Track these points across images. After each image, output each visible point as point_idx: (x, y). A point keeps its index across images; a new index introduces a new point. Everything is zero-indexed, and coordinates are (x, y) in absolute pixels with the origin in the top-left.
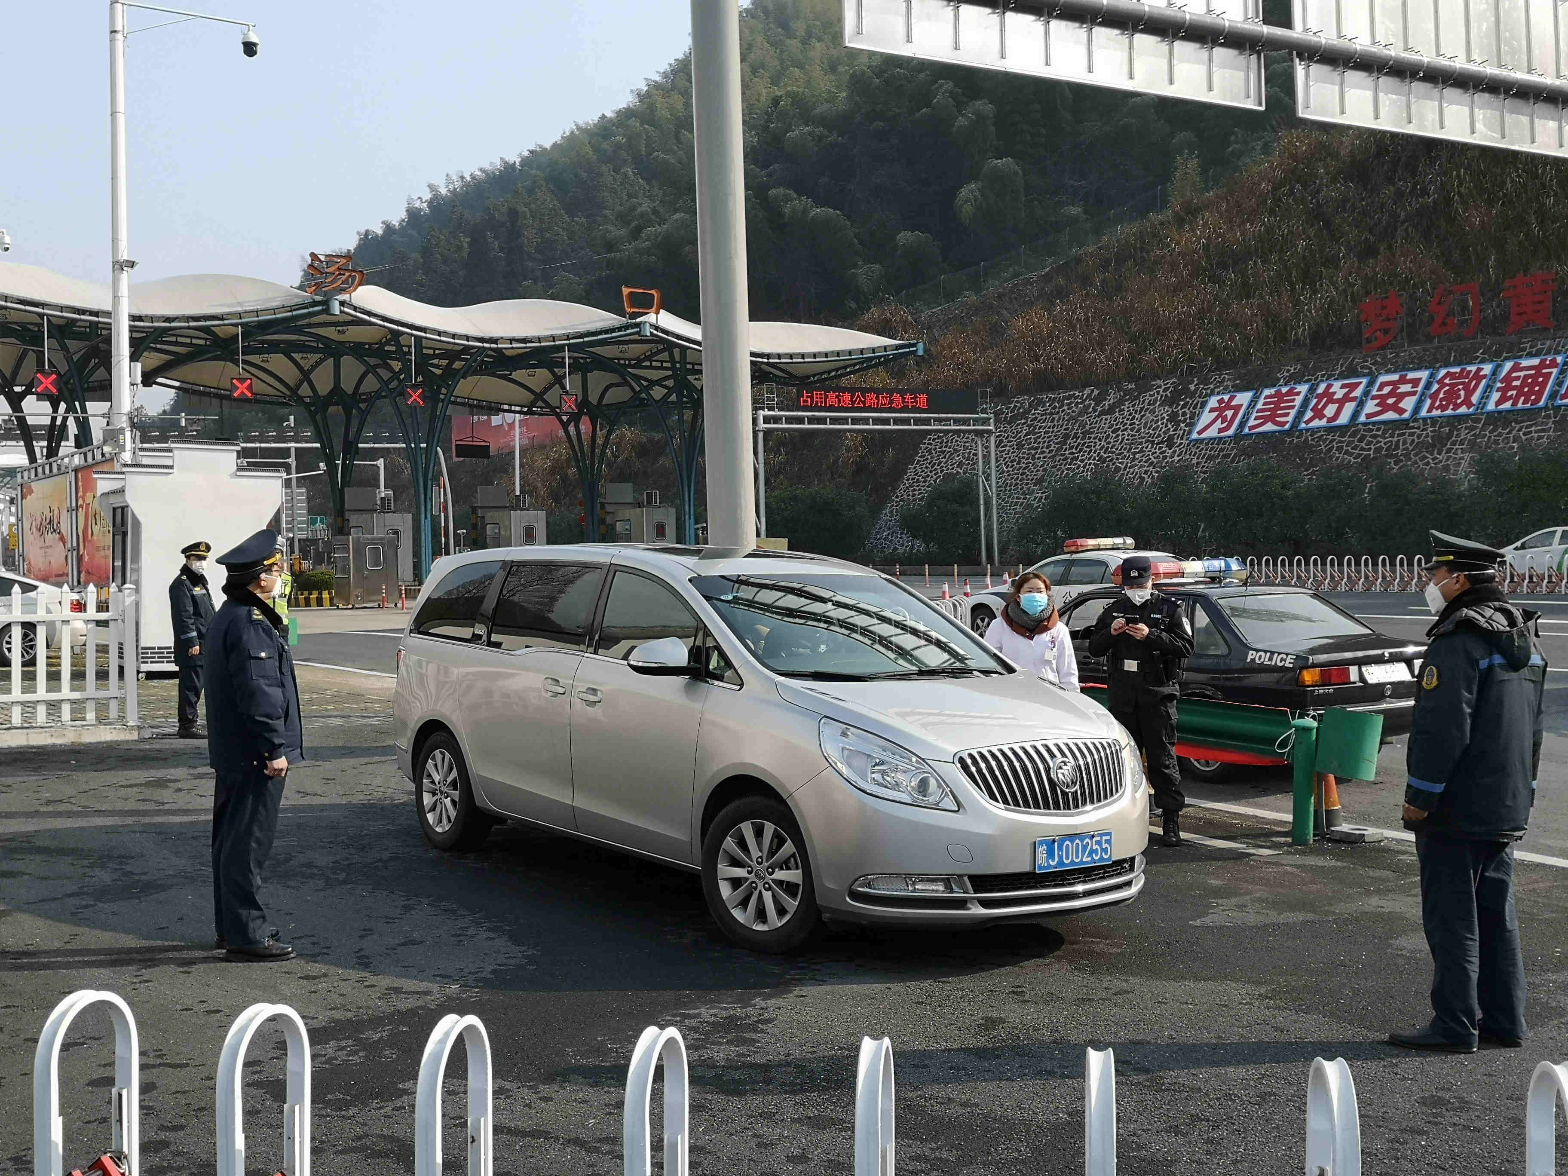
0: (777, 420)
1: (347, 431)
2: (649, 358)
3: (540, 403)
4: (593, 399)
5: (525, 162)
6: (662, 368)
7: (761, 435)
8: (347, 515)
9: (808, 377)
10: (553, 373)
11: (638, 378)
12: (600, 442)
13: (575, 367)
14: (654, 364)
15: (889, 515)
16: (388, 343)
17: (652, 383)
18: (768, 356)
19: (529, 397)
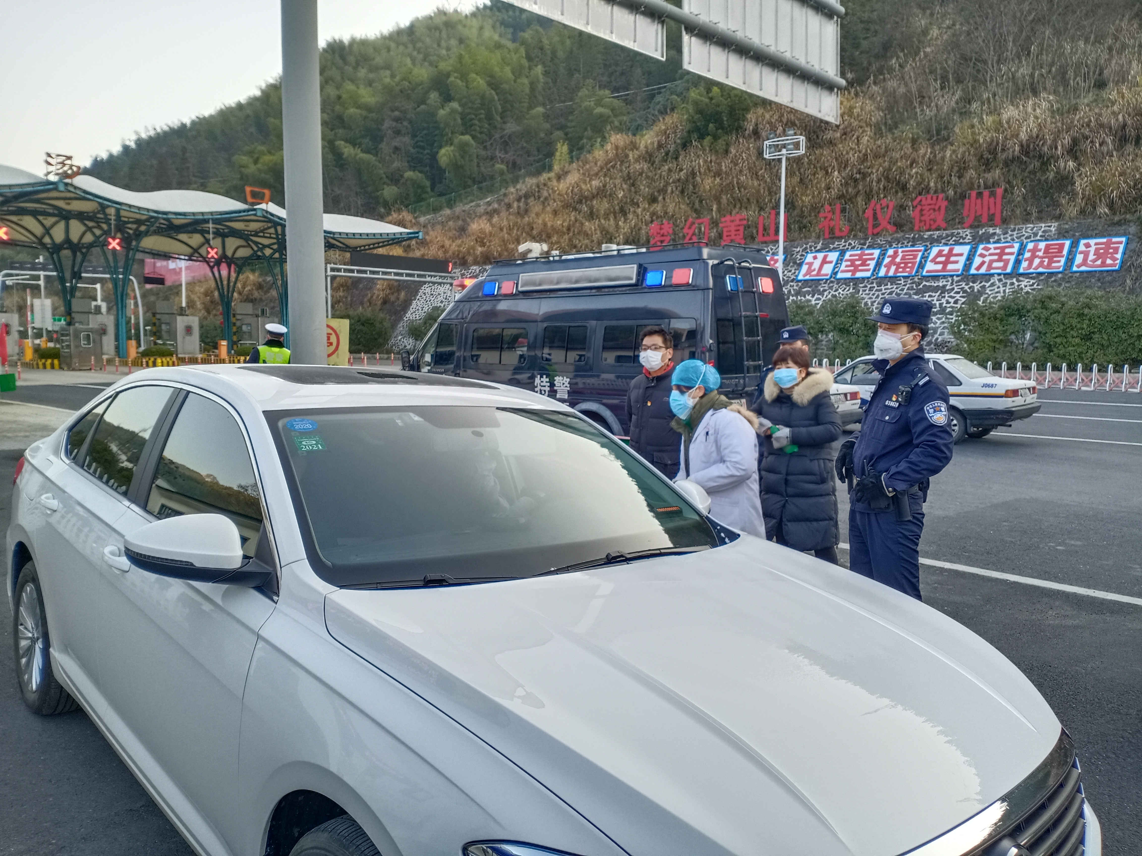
0: (339, 270)
1: (73, 266)
2: (262, 231)
3: (196, 255)
4: (229, 253)
5: (193, 123)
6: (270, 238)
7: (329, 279)
8: (73, 315)
9: (357, 248)
10: (204, 237)
11: (256, 243)
12: (233, 279)
13: (218, 234)
14: (266, 235)
15: (402, 327)
16: (98, 212)
17: (265, 246)
18: (334, 233)
19: (189, 251)
